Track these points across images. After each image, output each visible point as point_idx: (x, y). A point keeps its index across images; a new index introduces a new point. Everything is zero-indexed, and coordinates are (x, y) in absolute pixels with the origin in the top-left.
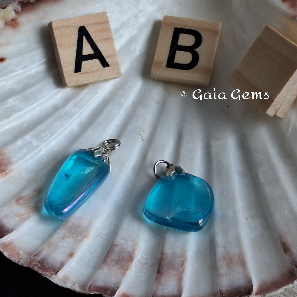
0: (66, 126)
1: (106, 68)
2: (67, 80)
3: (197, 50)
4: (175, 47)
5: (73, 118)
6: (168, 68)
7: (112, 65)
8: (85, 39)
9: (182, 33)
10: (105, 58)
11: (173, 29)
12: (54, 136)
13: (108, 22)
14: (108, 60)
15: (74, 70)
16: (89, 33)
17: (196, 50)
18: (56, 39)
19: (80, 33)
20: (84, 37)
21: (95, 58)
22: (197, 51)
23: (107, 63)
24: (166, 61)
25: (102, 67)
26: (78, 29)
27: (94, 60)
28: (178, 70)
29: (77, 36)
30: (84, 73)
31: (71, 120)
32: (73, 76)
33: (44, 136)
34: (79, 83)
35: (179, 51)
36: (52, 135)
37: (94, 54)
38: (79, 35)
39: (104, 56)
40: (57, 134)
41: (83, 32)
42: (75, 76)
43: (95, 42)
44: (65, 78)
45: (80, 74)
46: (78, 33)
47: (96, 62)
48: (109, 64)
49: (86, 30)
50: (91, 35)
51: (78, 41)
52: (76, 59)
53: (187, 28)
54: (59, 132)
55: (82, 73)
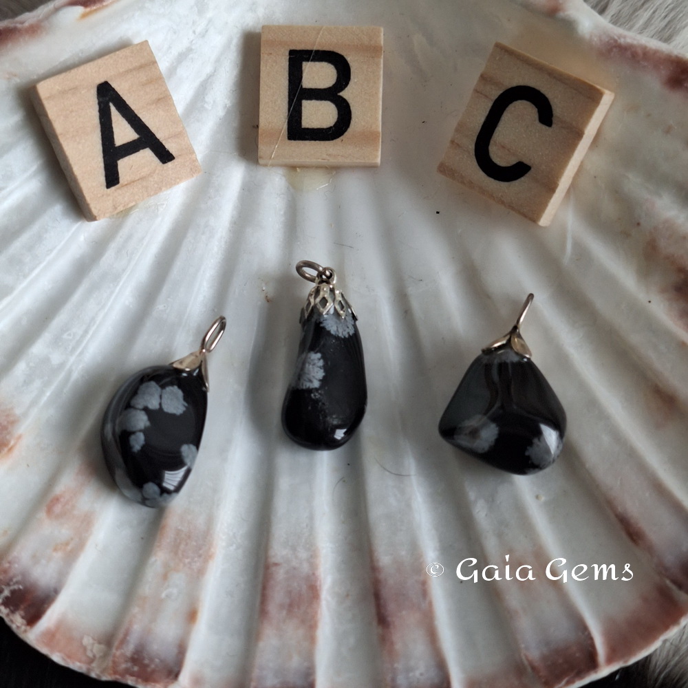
0: (109, 304)
1: (170, 164)
2: (94, 207)
3: (345, 94)
4: (298, 94)
5: (121, 284)
6: (293, 141)
7: (180, 155)
8: (113, 109)
9: (308, 60)
10: (164, 143)
11: (287, 53)
12: (91, 333)
13: (155, 62)
14: (170, 146)
15: (105, 184)
16: (120, 93)
17: (341, 94)
18: (53, 122)
19: (101, 100)
20: (111, 105)
21: (144, 148)
22: (345, 97)
23: (168, 151)
24: (285, 126)
25: (161, 163)
26: (96, 89)
27: (141, 151)
28: (313, 142)
29: (97, 108)
30: (126, 185)
31: (118, 288)
32: (105, 196)
33: (71, 338)
34: (121, 208)
35: (309, 102)
36: (86, 332)
37: (138, 139)
38: (99, 104)
39: (161, 140)
40: (95, 326)
41: (106, 94)
42: (108, 195)
43: (136, 112)
44: (88, 205)
45: (119, 188)
46: (98, 98)
47: (146, 155)
48: (174, 154)
49: (113, 90)
50: (125, 98)
51: (101, 118)
52: (104, 157)
53: (315, 48)
54: (98, 322)
55: (123, 186)
